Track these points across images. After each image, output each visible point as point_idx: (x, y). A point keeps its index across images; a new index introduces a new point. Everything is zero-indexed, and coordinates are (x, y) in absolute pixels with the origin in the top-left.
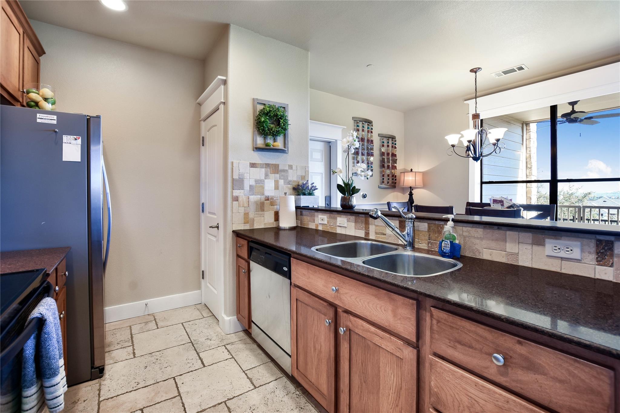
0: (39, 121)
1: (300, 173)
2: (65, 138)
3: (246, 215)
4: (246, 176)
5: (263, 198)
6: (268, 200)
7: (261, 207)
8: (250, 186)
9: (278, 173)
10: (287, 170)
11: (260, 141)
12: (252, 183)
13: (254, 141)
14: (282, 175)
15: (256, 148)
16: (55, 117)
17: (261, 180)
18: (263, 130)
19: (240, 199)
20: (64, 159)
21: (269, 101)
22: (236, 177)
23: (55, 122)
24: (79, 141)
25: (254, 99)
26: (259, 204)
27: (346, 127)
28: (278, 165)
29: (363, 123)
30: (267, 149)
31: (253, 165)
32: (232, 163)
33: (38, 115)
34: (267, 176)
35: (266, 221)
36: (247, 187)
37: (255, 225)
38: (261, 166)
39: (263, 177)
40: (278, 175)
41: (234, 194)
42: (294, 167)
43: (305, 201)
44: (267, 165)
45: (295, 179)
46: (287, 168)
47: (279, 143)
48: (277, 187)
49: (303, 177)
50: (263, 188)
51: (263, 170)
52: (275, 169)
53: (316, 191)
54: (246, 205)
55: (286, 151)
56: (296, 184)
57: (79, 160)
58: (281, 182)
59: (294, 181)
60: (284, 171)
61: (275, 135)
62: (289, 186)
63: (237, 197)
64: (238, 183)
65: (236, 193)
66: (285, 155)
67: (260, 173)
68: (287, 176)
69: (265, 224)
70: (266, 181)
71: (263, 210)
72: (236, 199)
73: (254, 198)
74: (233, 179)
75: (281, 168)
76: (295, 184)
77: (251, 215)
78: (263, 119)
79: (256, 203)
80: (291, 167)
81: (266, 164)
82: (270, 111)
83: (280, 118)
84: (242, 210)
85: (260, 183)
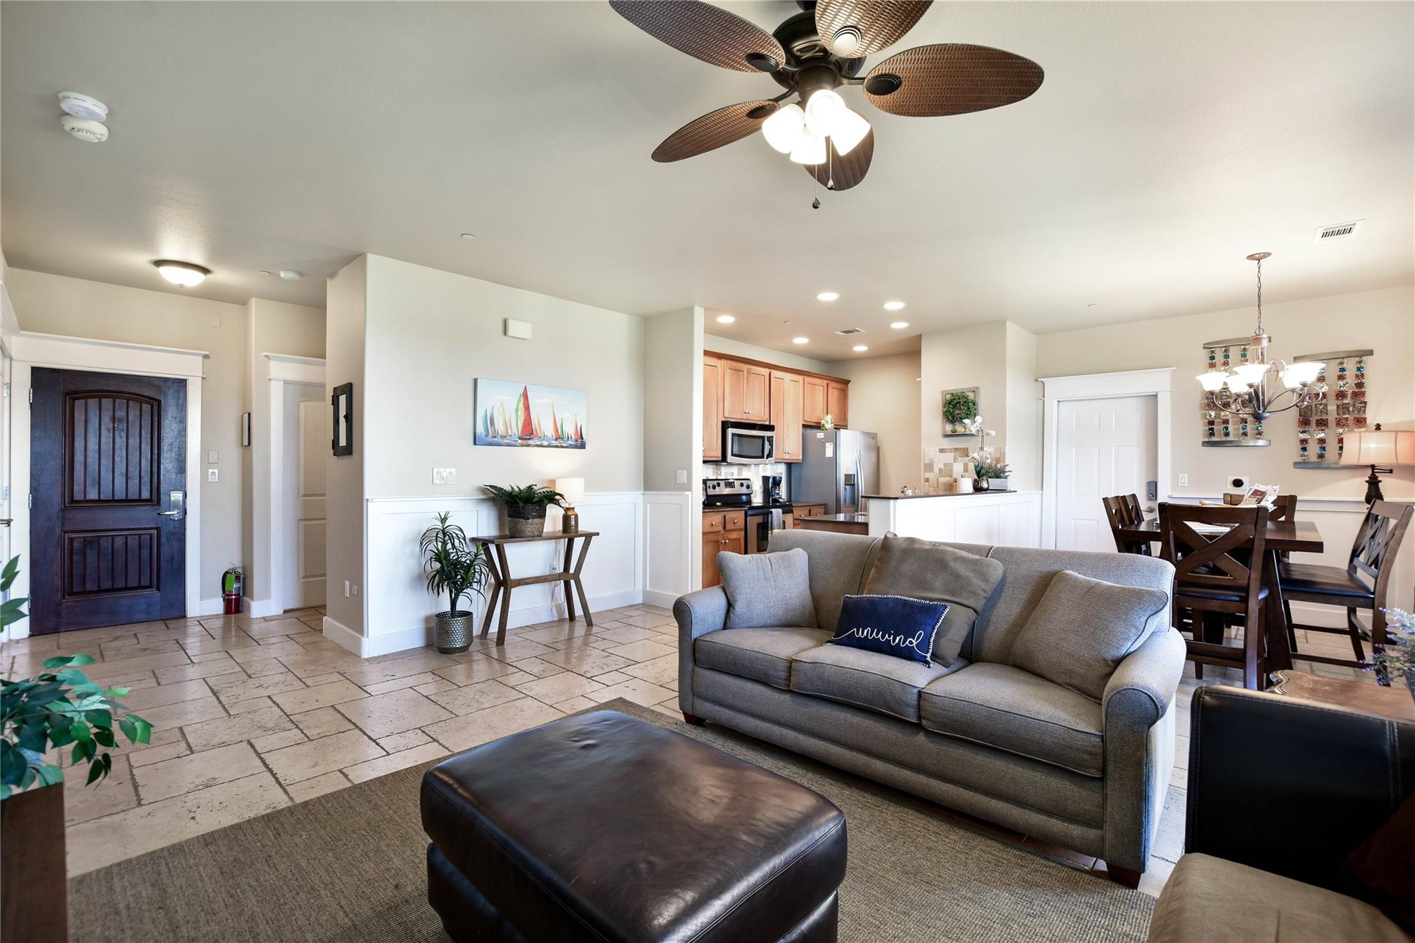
0: (818, 437)
1: (994, 455)
2: (827, 444)
4: (936, 461)
5: (951, 480)
6: (956, 482)
8: (940, 469)
9: (966, 456)
11: (949, 428)
12: (942, 466)
13: (944, 429)
15: (945, 435)
17: (949, 464)
18: (949, 418)
19: (930, 480)
20: (827, 456)
21: (956, 389)
22: (927, 462)
23: (824, 435)
24: (832, 446)
25: (942, 392)
26: (947, 485)
27: (1175, 368)
28: (966, 449)
30: (954, 435)
31: (942, 451)
32: (924, 450)
33: (818, 434)
34: (955, 459)
36: (936, 469)
38: (950, 451)
39: (951, 461)
44: (956, 449)
46: (977, 451)
48: (966, 470)
50: (952, 471)
51: (952, 454)
52: (965, 452)
54: (936, 486)
57: (832, 456)
58: (971, 465)
60: (971, 453)
61: (963, 420)
63: (928, 478)
64: (929, 466)
65: (928, 475)
66: (975, 438)
67: (949, 457)
70: (954, 464)
71: (951, 491)
72: (927, 480)
73: (942, 480)
74: (925, 464)
75: (969, 451)
78: (947, 408)
82: (955, 398)
84: (932, 490)
85: (948, 467)
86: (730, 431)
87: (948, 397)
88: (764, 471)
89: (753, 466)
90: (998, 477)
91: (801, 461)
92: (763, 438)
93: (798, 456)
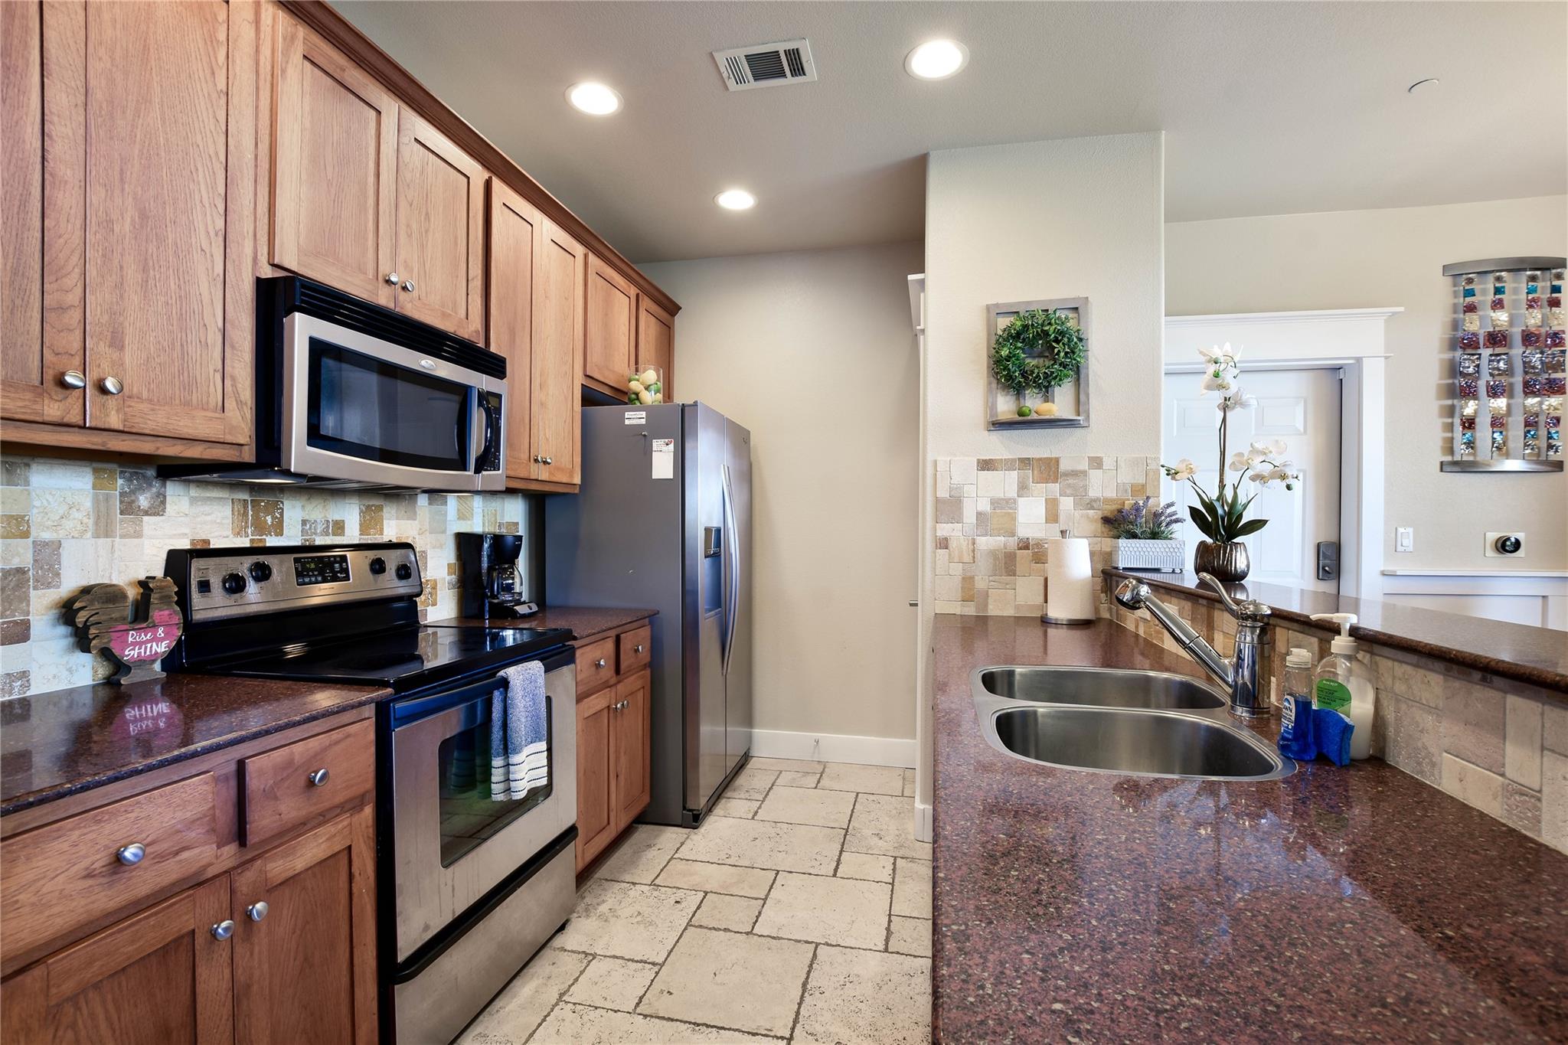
0: (627, 422)
1: (1128, 476)
2: (656, 444)
3: (968, 581)
4: (969, 491)
5: (1012, 542)
6: (1027, 547)
7: (1007, 564)
8: (979, 514)
9: (1055, 481)
10: (1084, 473)
11: (1005, 405)
12: (984, 506)
13: (991, 407)
14: (1069, 486)
15: (994, 424)
16: (643, 414)
17: (1007, 501)
18: (1010, 377)
19: (953, 544)
20: (654, 476)
21: (1029, 303)
22: (943, 493)
23: (643, 421)
24: (672, 446)
25: (988, 308)
26: (1001, 556)
27: (1402, 309)
28: (1057, 460)
29: (1499, 279)
30: (1022, 422)
31: (986, 465)
32: (935, 462)
33: (627, 415)
34: (1023, 488)
35: (1021, 601)
36: (969, 516)
37: (990, 607)
38: (1008, 465)
39: (1012, 493)
40: (1058, 485)
41: (939, 534)
42: (1108, 463)
43: (1131, 553)
44: (1025, 462)
45: (1111, 493)
46: (1084, 465)
47: (1061, 403)
48: (1052, 516)
49: (1138, 489)
50: (1013, 518)
51: (1014, 475)
52: (1049, 470)
53: (1175, 526)
54: (967, 558)
55: (1081, 422)
56: (1115, 507)
57: (671, 476)
58: (1067, 504)
59: (1107, 501)
60: (1075, 474)
61: (1045, 385)
62: (1091, 512)
63: (946, 539)
64: (950, 508)
65: (944, 530)
66: (1078, 431)
67: (1005, 483)
68: (1085, 488)
69: (1017, 607)
70: (1021, 501)
71: (1012, 573)
72: (943, 544)
73: (986, 543)
74: (938, 501)
75: (1064, 466)
76: (1109, 509)
77: (981, 583)
78: (1005, 352)
79: (993, 554)
80: (1097, 463)
81: (1021, 460)
82: (1025, 327)
83: (1057, 341)
84: (957, 569)
85: (1004, 507)
86: (303, 329)
87: (1003, 322)
88: (462, 516)
89: (423, 500)
90: (1155, 535)
91: (577, 491)
92: (462, 391)
93: (571, 476)
